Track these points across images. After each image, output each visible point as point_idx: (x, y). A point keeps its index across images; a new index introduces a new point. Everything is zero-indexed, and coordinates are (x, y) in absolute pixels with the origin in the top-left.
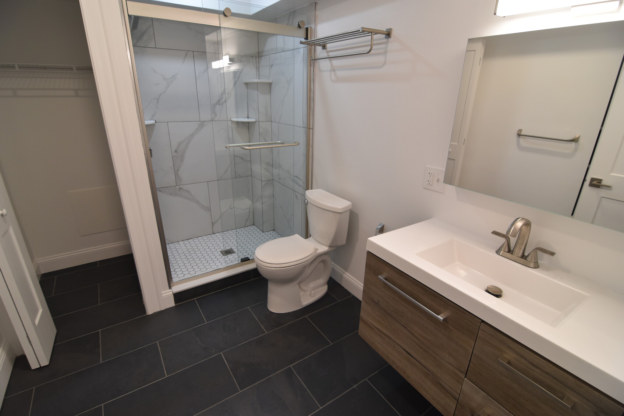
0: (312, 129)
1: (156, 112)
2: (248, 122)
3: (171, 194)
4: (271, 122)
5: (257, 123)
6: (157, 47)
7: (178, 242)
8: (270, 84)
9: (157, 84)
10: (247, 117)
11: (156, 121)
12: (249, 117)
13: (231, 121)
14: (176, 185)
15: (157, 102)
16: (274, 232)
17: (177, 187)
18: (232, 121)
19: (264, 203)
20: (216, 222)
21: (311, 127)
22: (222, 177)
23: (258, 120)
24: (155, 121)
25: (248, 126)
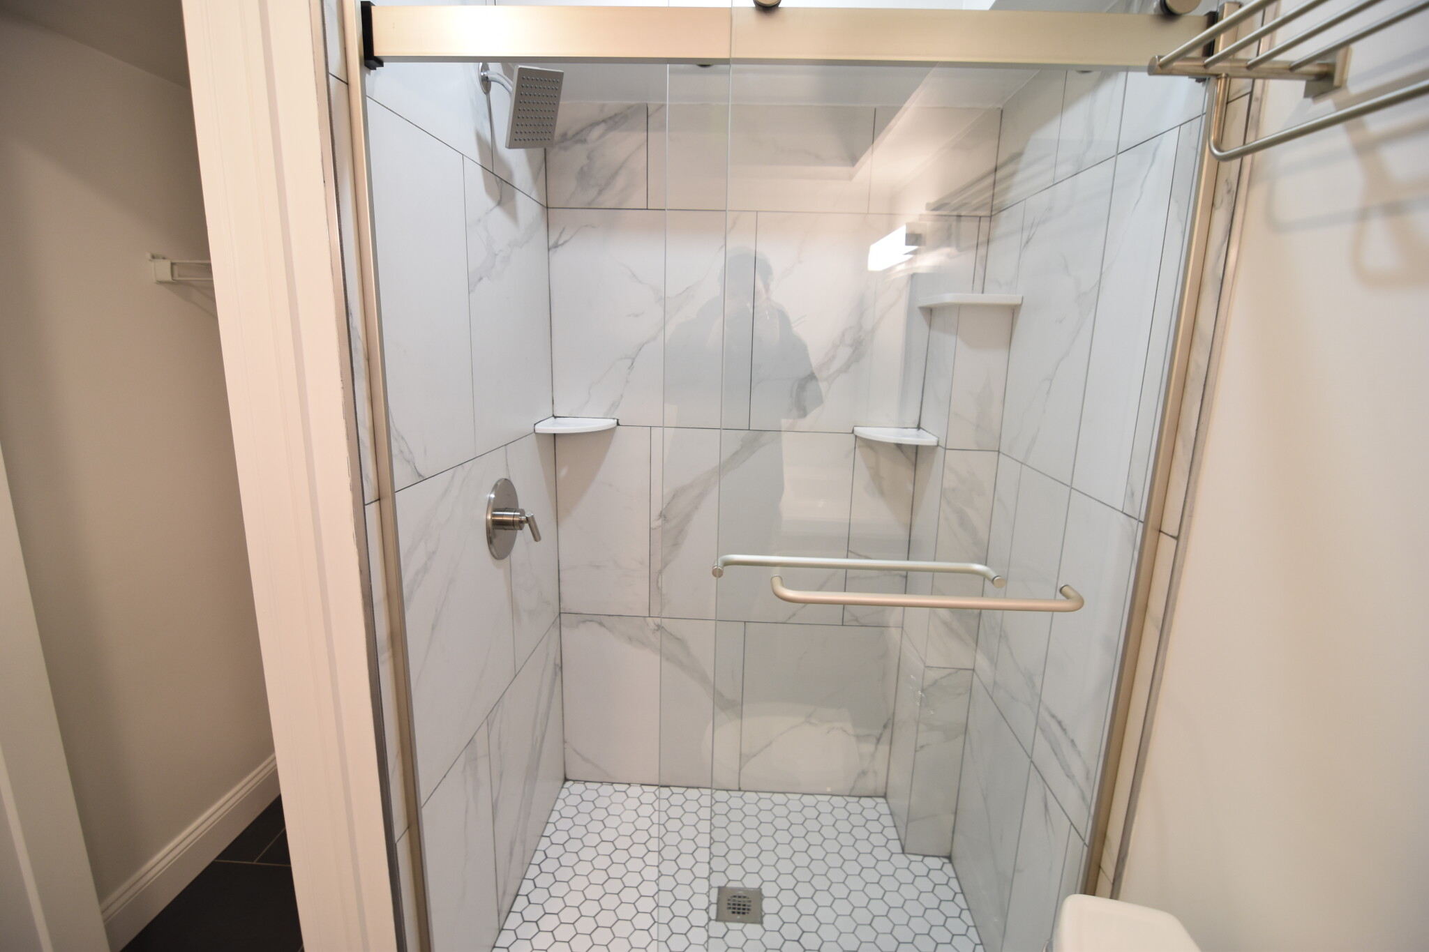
0: (1177, 538)
1: (622, 396)
2: (917, 448)
3: (630, 639)
4: (999, 452)
5: (940, 451)
6: (649, 208)
7: (629, 784)
8: (1014, 310)
9: (637, 316)
10: (916, 426)
11: (620, 423)
12: (922, 426)
13: (852, 436)
14: (648, 615)
15: (629, 368)
16: (948, 868)
17: (648, 619)
18: (856, 436)
19: (922, 747)
20: (755, 756)
21: (1170, 525)
22: (794, 615)
23: (942, 443)
24: (616, 421)
25: (914, 455)
